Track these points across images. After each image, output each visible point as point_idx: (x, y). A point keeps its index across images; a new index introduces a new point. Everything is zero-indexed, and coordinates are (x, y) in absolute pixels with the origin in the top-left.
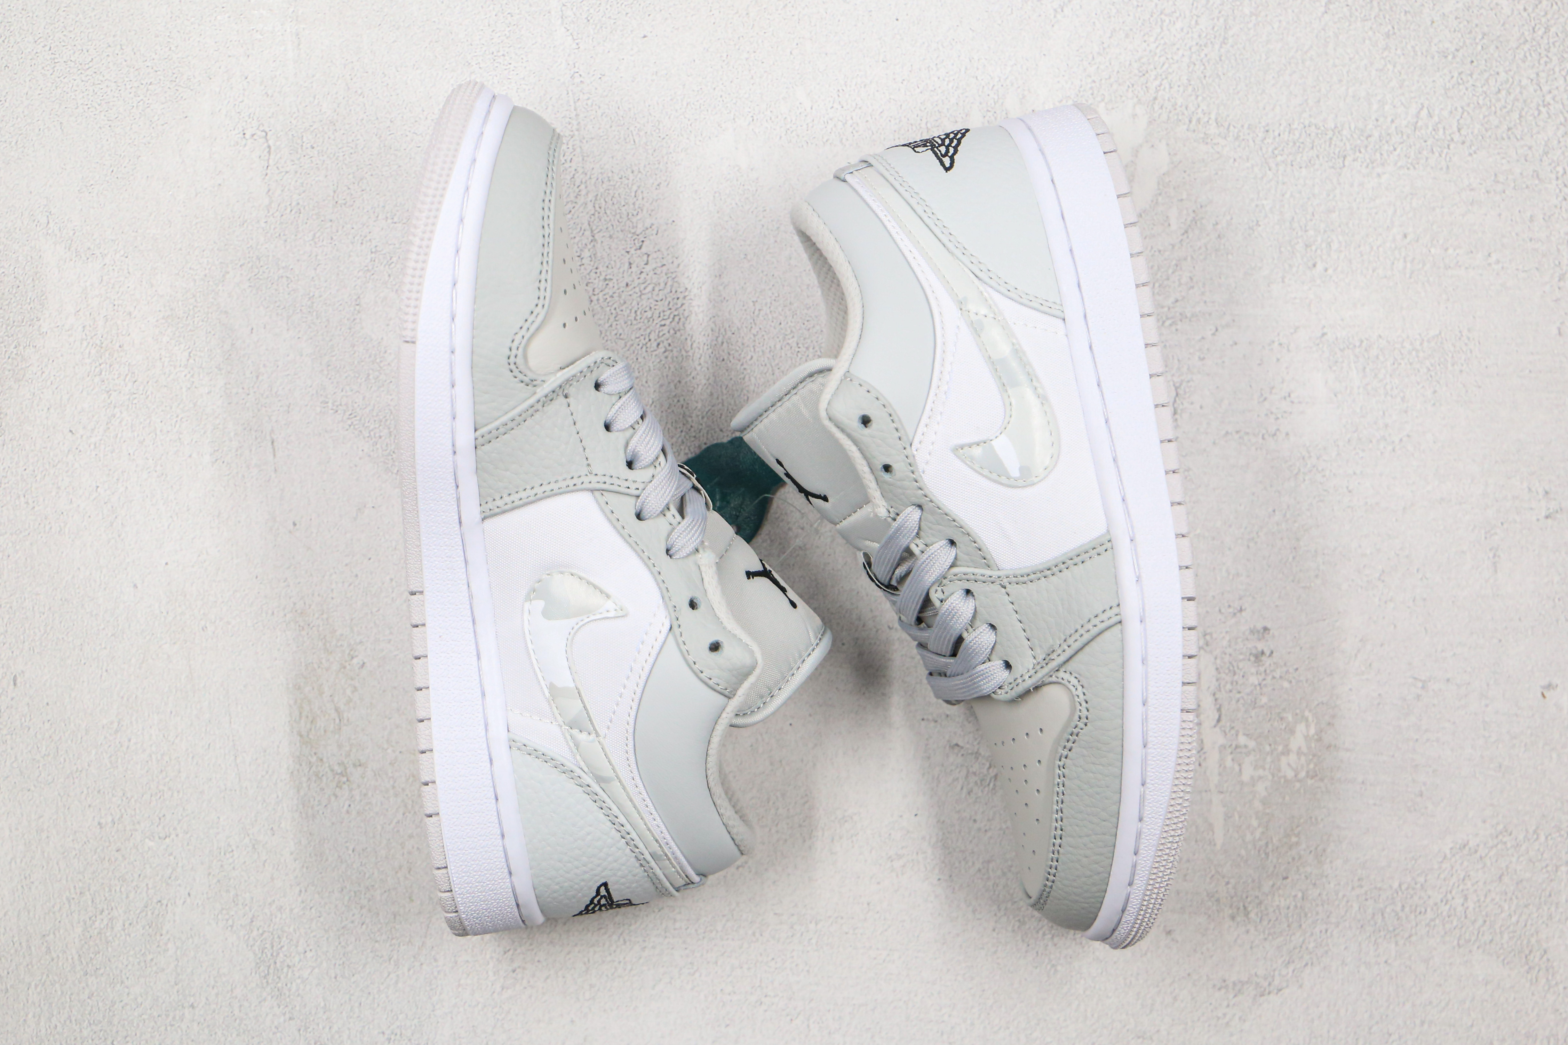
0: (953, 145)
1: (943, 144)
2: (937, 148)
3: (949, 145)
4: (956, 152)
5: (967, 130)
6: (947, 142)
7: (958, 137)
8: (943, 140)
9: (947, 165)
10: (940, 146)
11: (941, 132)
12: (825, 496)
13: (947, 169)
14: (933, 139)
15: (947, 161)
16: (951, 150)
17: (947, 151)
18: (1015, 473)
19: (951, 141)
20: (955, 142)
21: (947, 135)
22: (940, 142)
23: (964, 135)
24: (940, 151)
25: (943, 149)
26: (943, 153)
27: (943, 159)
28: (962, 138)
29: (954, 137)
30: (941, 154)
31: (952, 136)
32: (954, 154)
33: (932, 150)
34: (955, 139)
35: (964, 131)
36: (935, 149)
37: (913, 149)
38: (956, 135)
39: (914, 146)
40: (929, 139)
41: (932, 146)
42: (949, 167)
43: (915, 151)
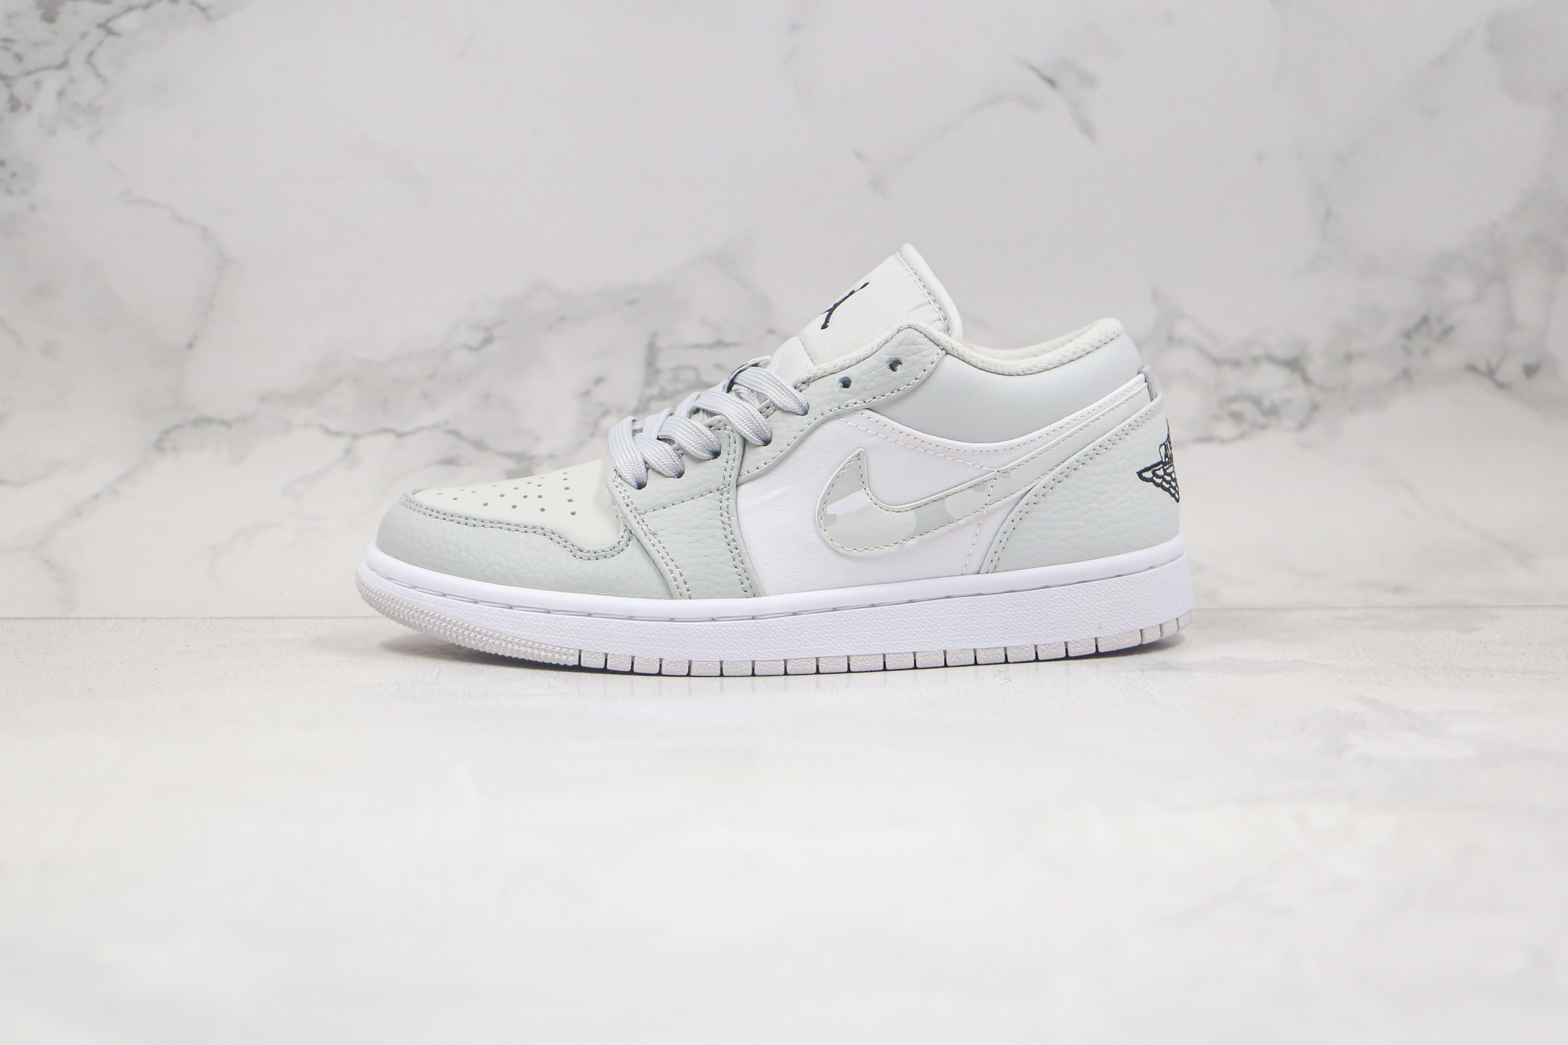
0: (1164, 483)
1: (1166, 474)
2: (1163, 467)
3: (1164, 480)
4: (1157, 485)
5: (1177, 500)
6: (1168, 478)
7: (1171, 489)
8: (1170, 475)
9: (1145, 474)
10: (1165, 470)
11: (1178, 475)
12: (827, 326)
13: (1140, 474)
14: (1172, 465)
15: (1148, 475)
16: (1159, 481)
17: (1158, 477)
18: (830, 510)
19: (1168, 482)
20: (1167, 486)
21: (1175, 480)
22: (1168, 471)
23: (1173, 495)
24: (1159, 469)
25: (1161, 473)
26: (1157, 472)
27: (1150, 472)
28: (1171, 493)
29: (1171, 486)
30: (1156, 470)
31: (1174, 484)
32: (1154, 482)
33: (1161, 462)
34: (1170, 487)
35: (1177, 497)
36: (1161, 465)
37: (1164, 444)
38: (1174, 489)
39: (1167, 445)
40: (1172, 461)
41: (1165, 464)
42: (1142, 476)
43: (1161, 445)
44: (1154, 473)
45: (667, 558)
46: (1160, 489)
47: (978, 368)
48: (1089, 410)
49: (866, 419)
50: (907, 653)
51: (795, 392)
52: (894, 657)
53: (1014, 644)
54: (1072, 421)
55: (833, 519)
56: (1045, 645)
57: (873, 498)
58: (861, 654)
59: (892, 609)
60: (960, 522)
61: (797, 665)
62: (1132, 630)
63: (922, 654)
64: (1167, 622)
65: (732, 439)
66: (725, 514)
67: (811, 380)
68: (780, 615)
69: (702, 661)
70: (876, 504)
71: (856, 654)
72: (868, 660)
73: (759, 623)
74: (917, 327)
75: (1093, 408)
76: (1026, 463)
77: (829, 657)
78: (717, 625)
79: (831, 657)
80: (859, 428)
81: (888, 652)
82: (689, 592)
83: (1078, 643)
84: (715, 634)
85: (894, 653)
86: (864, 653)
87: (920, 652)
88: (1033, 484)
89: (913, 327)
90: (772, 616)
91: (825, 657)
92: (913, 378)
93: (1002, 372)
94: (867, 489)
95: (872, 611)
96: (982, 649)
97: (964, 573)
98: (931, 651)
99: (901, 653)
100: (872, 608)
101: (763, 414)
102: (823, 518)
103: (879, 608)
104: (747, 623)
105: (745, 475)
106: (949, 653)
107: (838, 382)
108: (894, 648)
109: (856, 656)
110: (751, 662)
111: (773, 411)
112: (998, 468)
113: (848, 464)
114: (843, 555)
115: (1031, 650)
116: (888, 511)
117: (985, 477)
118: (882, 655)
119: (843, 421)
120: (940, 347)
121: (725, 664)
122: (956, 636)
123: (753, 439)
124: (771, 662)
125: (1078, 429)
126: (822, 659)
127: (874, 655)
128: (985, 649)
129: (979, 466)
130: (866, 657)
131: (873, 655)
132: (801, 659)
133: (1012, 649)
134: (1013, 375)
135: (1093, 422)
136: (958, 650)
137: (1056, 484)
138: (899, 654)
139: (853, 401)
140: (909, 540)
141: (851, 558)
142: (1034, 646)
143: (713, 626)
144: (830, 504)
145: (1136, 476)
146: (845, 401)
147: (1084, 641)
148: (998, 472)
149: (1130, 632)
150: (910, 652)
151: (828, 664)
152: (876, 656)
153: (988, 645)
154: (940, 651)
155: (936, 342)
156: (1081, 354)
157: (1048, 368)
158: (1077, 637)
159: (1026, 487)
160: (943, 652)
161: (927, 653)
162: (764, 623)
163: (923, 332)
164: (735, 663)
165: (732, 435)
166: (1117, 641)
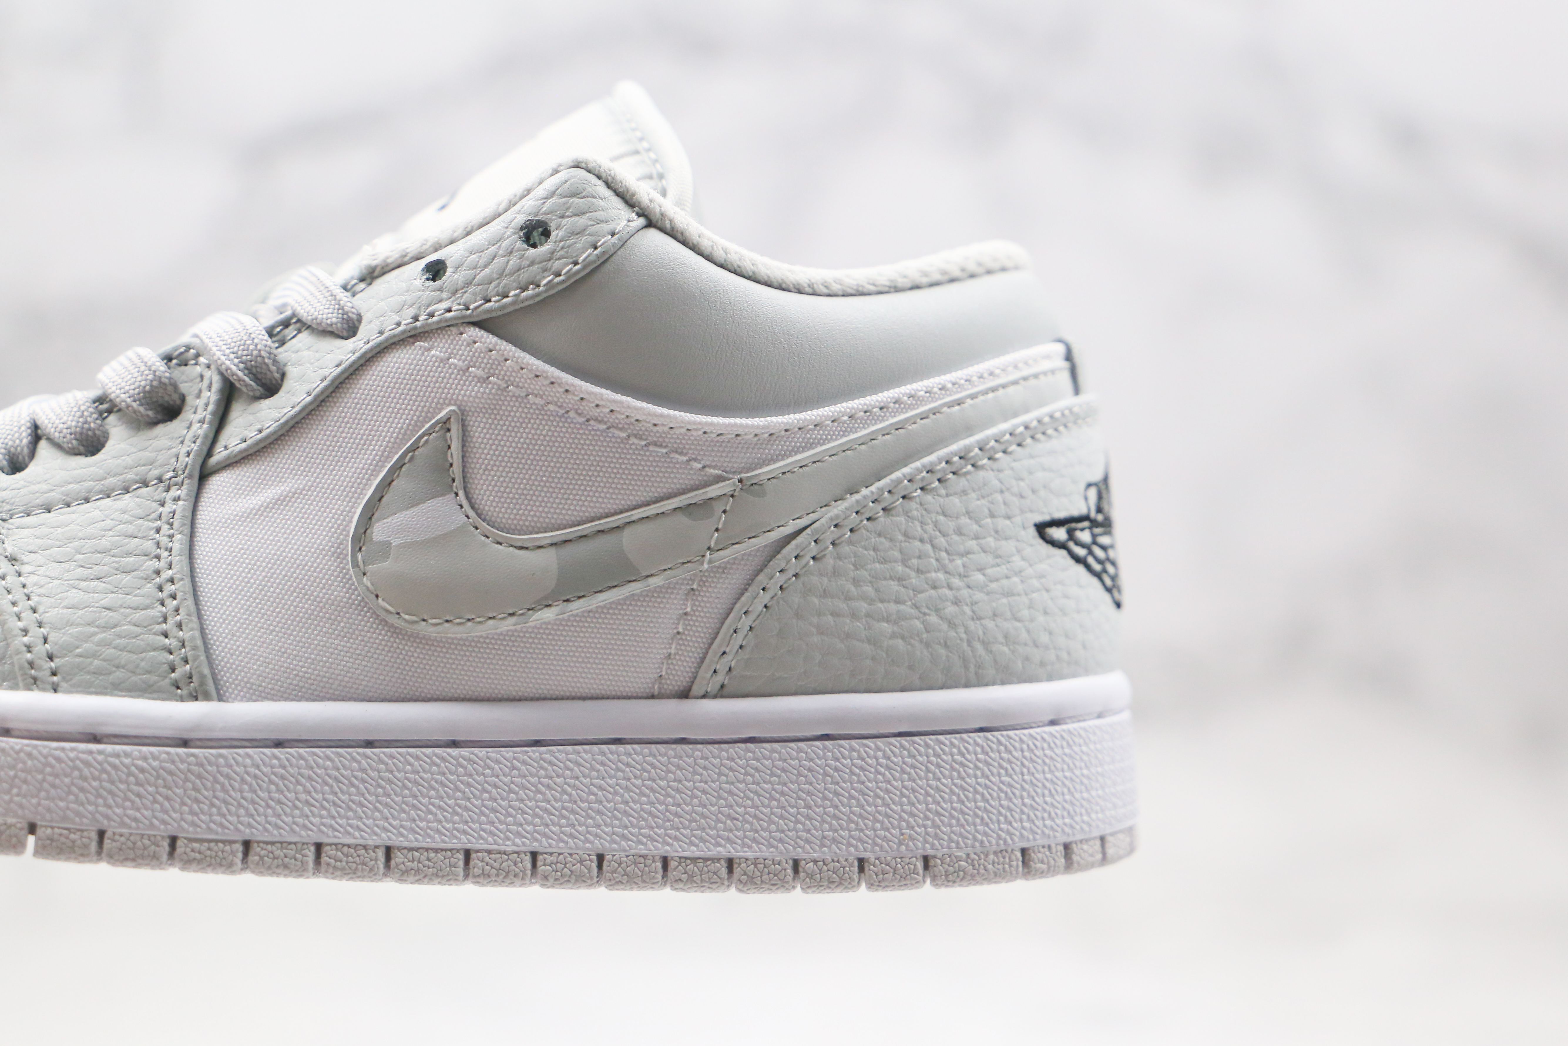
0: (1091, 561)
2: (1090, 530)
3: (1092, 555)
4: (1078, 560)
5: (1118, 605)
6: (1100, 554)
7: (1105, 577)
8: (1104, 548)
9: (1051, 532)
10: (1094, 536)
11: (1121, 555)
13: (1041, 528)
14: (1110, 532)
16: (1081, 552)
17: (1079, 544)
18: (380, 531)
19: (1100, 562)
20: (1097, 568)
22: (1100, 540)
23: (1109, 591)
24: (1082, 530)
25: (1085, 538)
26: (1078, 535)
27: (1063, 530)
29: (1106, 571)
30: (1075, 530)
31: (1111, 568)
32: (1070, 553)
33: (1087, 519)
34: (1102, 572)
35: (1117, 596)
36: (1087, 525)
37: (1096, 485)
38: (1112, 578)
39: (1102, 489)
40: (1111, 524)
41: (1094, 523)
42: (1045, 533)
43: (1089, 485)
44: (1071, 533)
45: (23, 604)
46: (1081, 569)
47: (716, 264)
48: (942, 382)
49: (468, 345)
50: (518, 853)
51: (342, 295)
52: (487, 859)
53: (749, 855)
54: (906, 398)
55: (385, 549)
56: (815, 862)
57: (471, 513)
58: (415, 844)
59: (494, 755)
60: (654, 582)
61: (271, 855)
62: (1003, 847)
63: (549, 859)
64: (1081, 841)
65: (206, 382)
66: (165, 528)
67: (376, 274)
68: (247, 744)
69: (59, 828)
70: (477, 528)
71: (406, 844)
72: (429, 859)
73: (193, 755)
74: (590, 166)
75: (953, 380)
76: (801, 470)
77: (344, 845)
78: (100, 752)
79: (349, 846)
80: (452, 364)
81: (478, 846)
82: (55, 679)
83: (887, 865)
84: (92, 769)
85: (489, 852)
86: (424, 845)
87: (546, 853)
88: (813, 516)
89: (584, 165)
90: (225, 743)
91: (336, 845)
92: (571, 260)
93: (766, 278)
94: (461, 493)
95: (449, 754)
96: (680, 858)
97: (656, 693)
98: (571, 855)
99: (505, 853)
100: (449, 750)
101: (274, 339)
102: (363, 549)
103: (465, 752)
104: (168, 753)
105: (219, 455)
106: (609, 862)
107: (423, 270)
108: (490, 839)
109: (405, 848)
110: (168, 841)
111: (295, 332)
112: (740, 473)
113: (425, 438)
114: (396, 631)
115: (785, 870)
116: (501, 544)
117: (713, 491)
118: (462, 852)
119: (421, 347)
120: (636, 209)
121: (109, 839)
122: (626, 827)
123: (244, 381)
124: (212, 845)
125: (917, 415)
126: (328, 848)
127: (446, 850)
128: (686, 858)
129: (700, 466)
130: (426, 854)
131: (442, 850)
132: (281, 843)
133: (744, 865)
134: (789, 291)
135: (949, 407)
136: (627, 856)
137: (862, 521)
138: (500, 853)
139: (444, 305)
140: (540, 609)
141: (415, 638)
142: (791, 862)
143: (91, 752)
144: (379, 520)
145: (1032, 531)
146: (429, 306)
147: (899, 860)
148: (740, 481)
149: (1001, 851)
150: (525, 853)
151: (341, 861)
152: (449, 853)
153: (693, 851)
154: (589, 855)
155: (628, 197)
156: (937, 277)
157: (865, 290)
158: (887, 852)
159: (797, 521)
160: (595, 858)
161: (561, 856)
162: (206, 758)
163: (604, 175)
164: (132, 838)
165: (207, 374)
166: (971, 867)
